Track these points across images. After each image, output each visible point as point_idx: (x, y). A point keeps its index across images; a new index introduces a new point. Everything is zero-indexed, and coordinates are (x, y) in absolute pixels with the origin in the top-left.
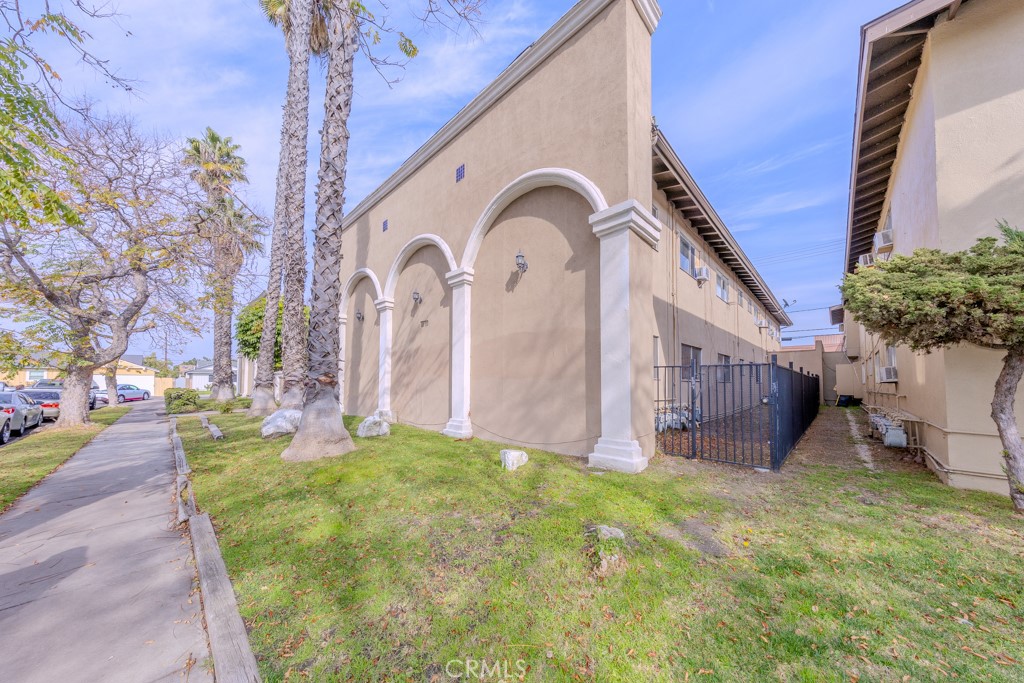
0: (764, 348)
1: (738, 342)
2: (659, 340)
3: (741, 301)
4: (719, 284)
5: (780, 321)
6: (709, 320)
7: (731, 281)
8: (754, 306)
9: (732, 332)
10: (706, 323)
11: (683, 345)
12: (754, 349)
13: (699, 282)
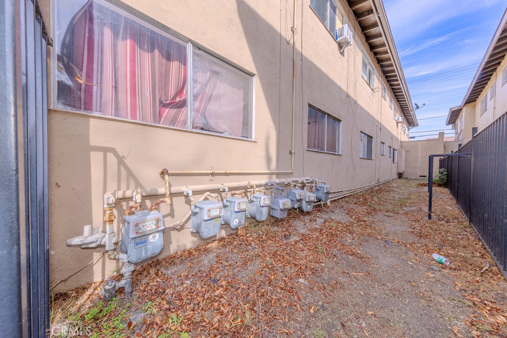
0: (399, 138)
1: (381, 128)
2: (256, 82)
3: (385, 95)
4: (364, 71)
5: (410, 122)
6: (351, 94)
7: (376, 71)
8: (394, 105)
9: (376, 117)
10: (348, 96)
11: (310, 105)
12: (392, 137)
13: (340, 46)
